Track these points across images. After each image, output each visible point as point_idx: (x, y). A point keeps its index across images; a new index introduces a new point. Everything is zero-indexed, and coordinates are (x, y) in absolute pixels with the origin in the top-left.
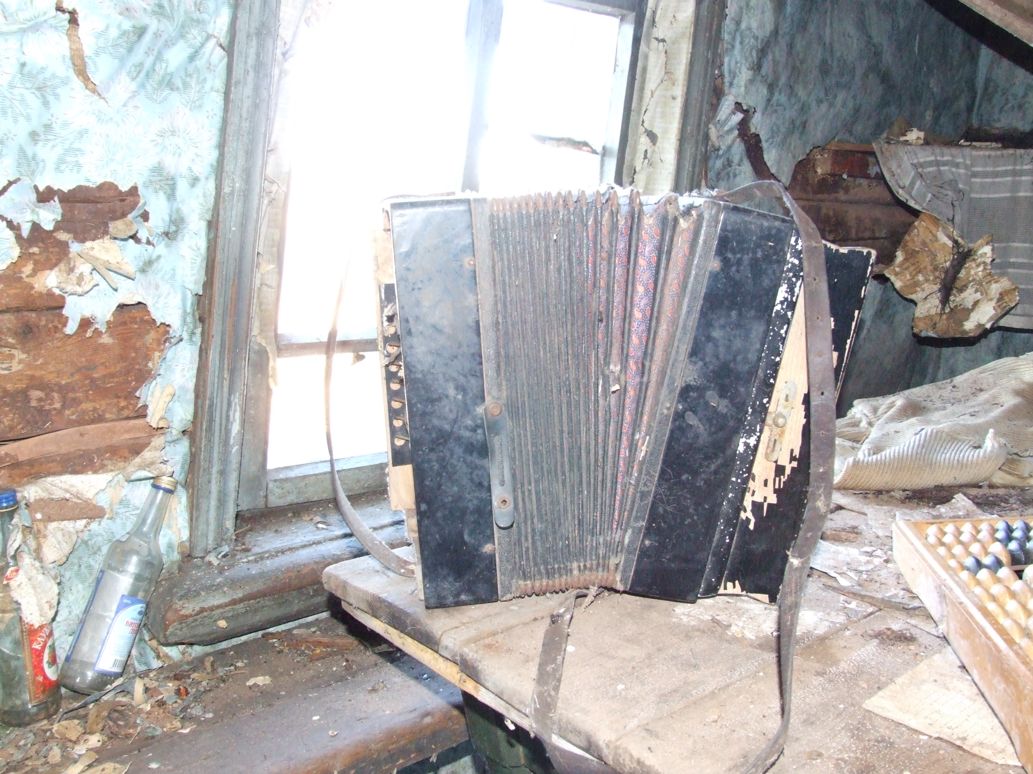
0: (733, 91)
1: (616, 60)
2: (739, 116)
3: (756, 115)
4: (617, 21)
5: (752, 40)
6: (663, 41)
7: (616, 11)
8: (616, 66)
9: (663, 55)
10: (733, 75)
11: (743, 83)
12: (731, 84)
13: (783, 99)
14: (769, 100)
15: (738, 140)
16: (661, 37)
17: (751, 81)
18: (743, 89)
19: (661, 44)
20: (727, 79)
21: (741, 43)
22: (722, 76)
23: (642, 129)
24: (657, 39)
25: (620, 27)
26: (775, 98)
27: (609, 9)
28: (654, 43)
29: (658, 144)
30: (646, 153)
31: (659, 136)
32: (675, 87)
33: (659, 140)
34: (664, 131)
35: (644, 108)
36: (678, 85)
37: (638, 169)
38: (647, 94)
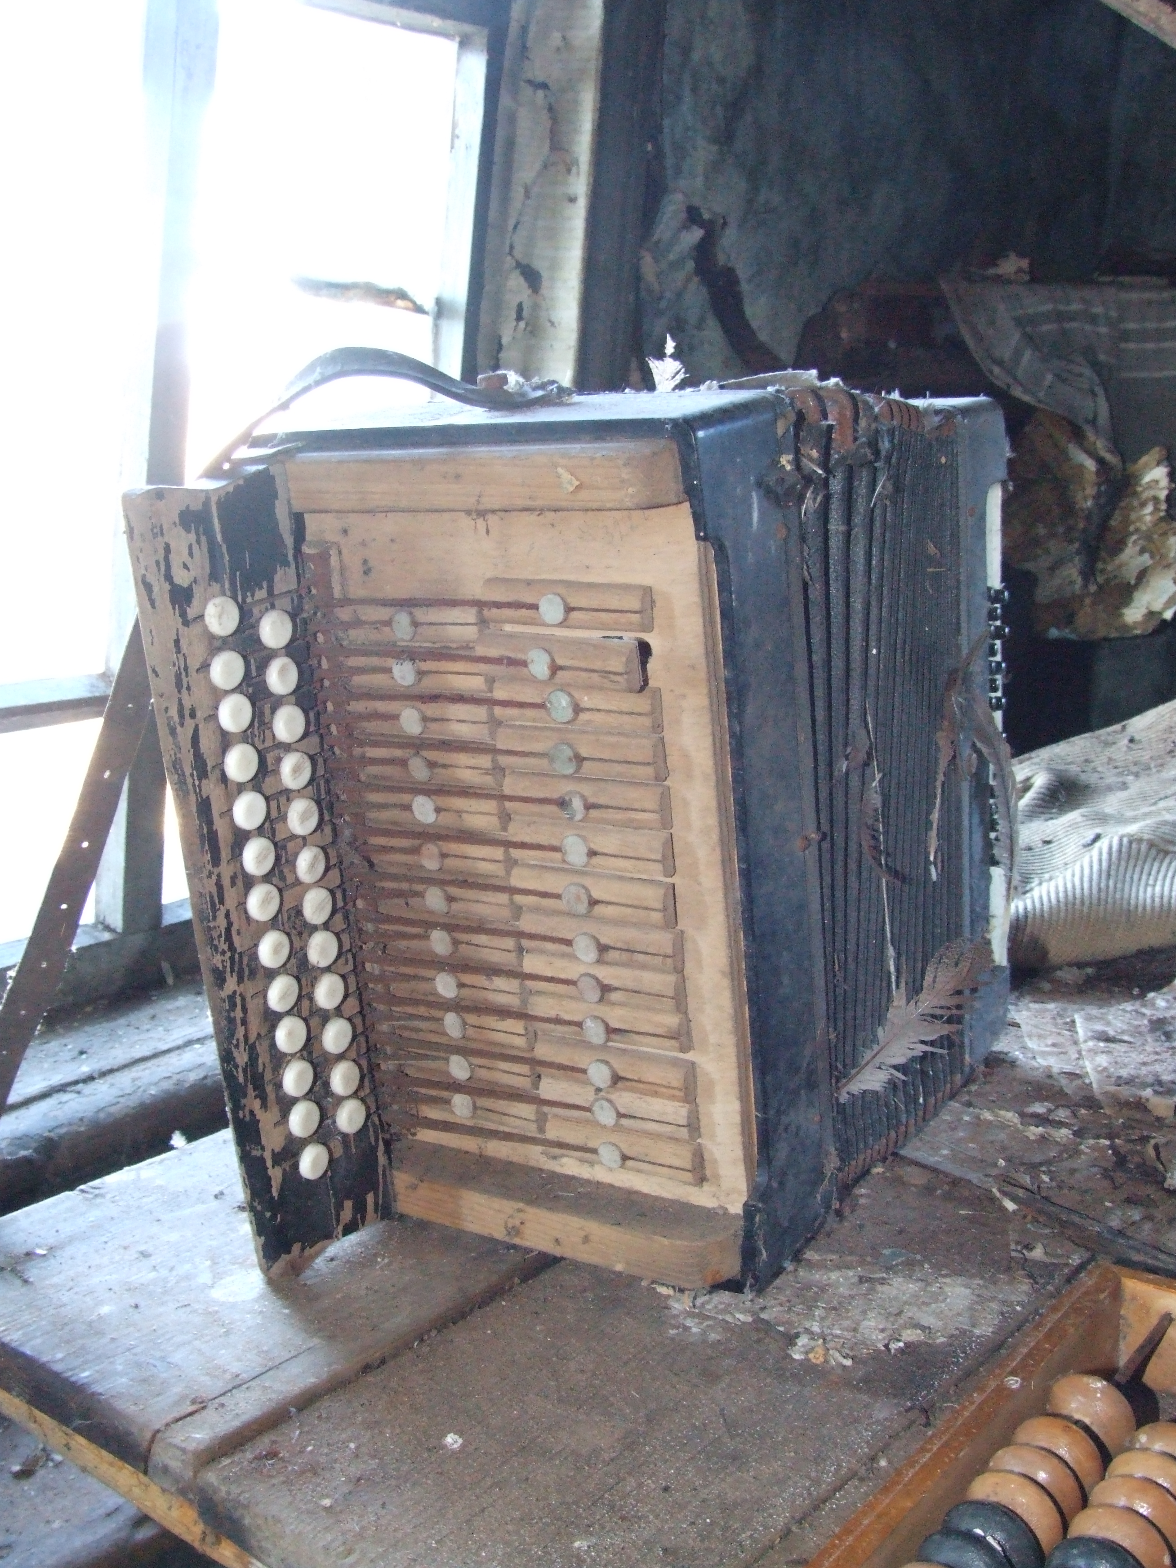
0: (682, 183)
1: (454, 126)
2: (697, 234)
3: (728, 232)
4: (452, 46)
5: (714, 86)
6: (544, 86)
7: (450, 25)
8: (454, 137)
9: (544, 115)
10: (681, 151)
11: (700, 170)
12: (678, 171)
13: (776, 199)
14: (750, 201)
15: (696, 279)
16: (540, 77)
17: (716, 167)
18: (699, 181)
19: (540, 93)
20: (669, 161)
21: (694, 90)
22: (659, 154)
23: (509, 262)
24: (530, 82)
25: (459, 60)
26: (762, 198)
27: (436, 22)
28: (528, 91)
29: (544, 291)
30: (520, 308)
31: (545, 274)
32: (572, 179)
33: (545, 283)
34: (555, 265)
35: (511, 223)
36: (578, 174)
37: (505, 341)
38: (518, 193)
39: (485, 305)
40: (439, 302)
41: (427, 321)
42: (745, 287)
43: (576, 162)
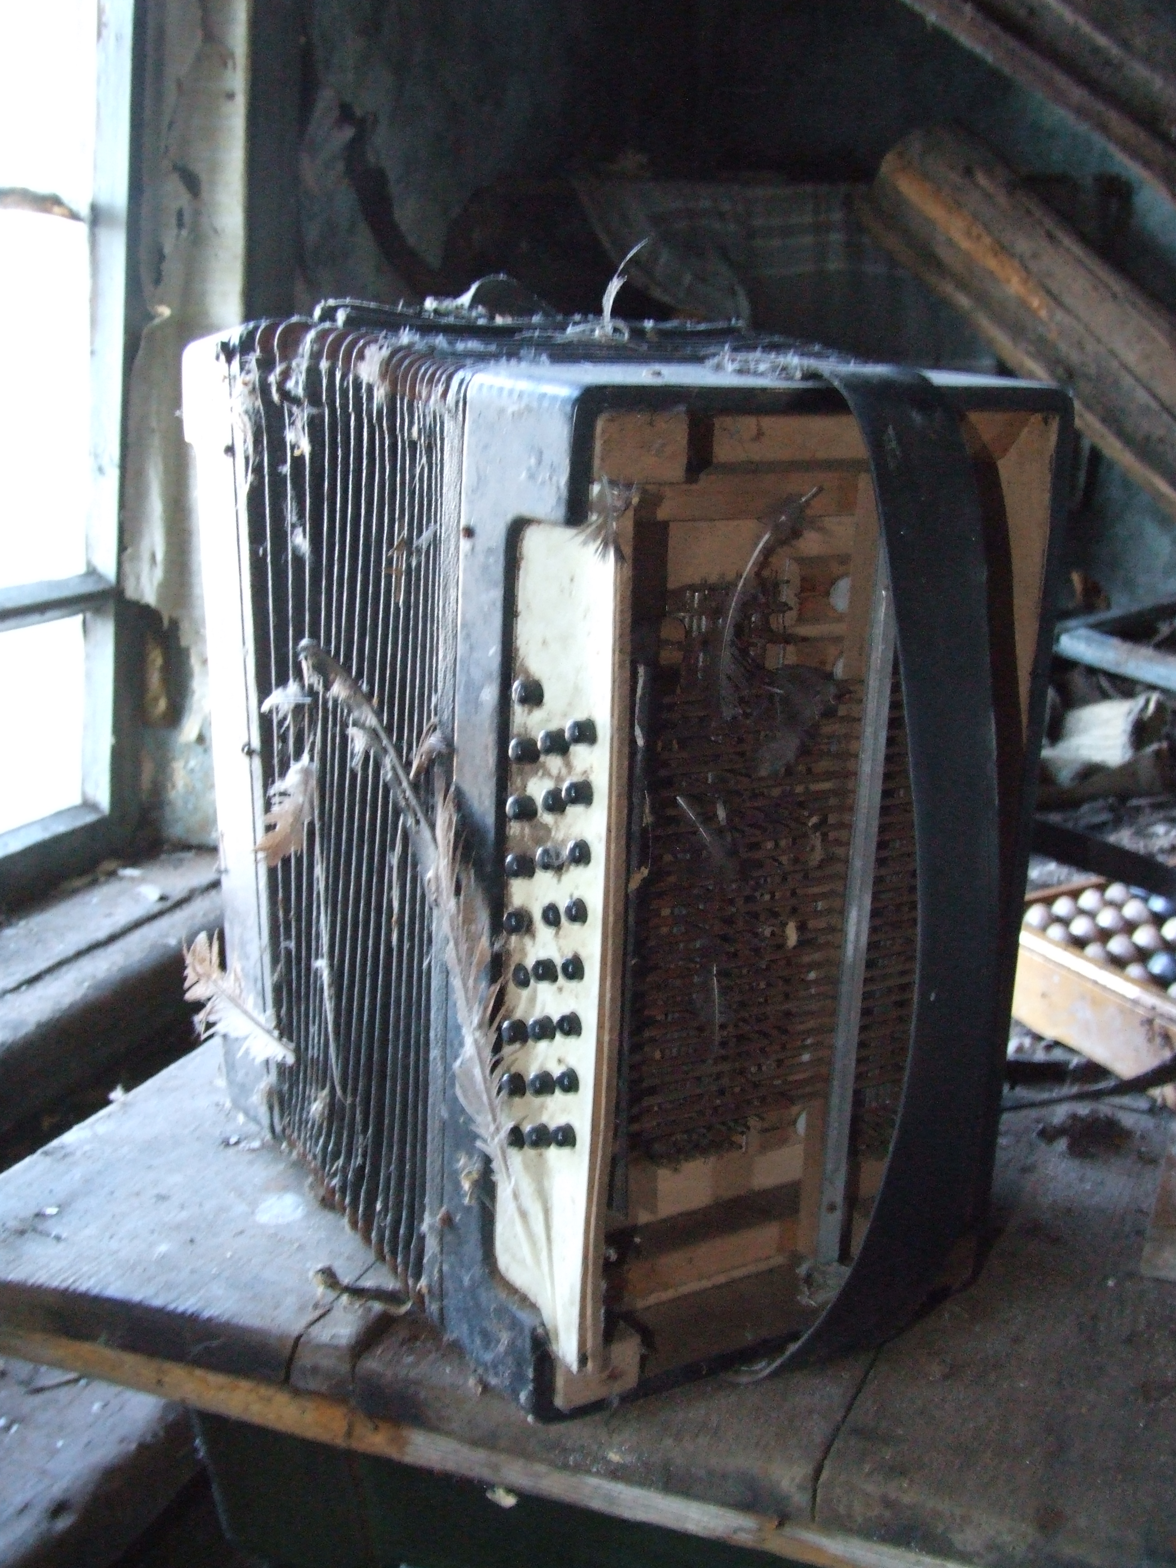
0: (333, 78)
2: (349, 132)
3: (379, 128)
10: (330, 44)
11: (349, 62)
12: (328, 65)
13: (421, 94)
14: (398, 98)
15: (345, 182)
17: (365, 59)
20: (320, 55)
22: (310, 47)
23: (166, 164)
26: (408, 94)
29: (204, 195)
30: (180, 214)
31: (203, 177)
32: (229, 73)
33: (205, 187)
34: (214, 167)
35: (166, 119)
36: (234, 68)
37: (167, 250)
38: (170, 88)
39: (145, 210)
40: (95, 209)
41: (82, 229)
42: (394, 189)
43: (232, 55)
